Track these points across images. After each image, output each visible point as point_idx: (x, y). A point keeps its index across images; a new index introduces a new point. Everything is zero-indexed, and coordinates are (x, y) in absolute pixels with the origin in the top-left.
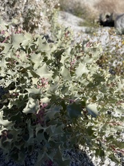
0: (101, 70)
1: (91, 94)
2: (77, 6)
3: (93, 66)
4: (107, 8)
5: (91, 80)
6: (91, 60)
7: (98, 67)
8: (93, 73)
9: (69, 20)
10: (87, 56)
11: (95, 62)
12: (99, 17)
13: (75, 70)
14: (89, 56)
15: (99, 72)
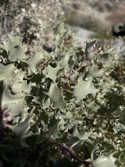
0: (118, 85)
1: (104, 125)
2: (88, 20)
3: (105, 81)
4: (118, 20)
5: (103, 102)
6: (101, 72)
7: (113, 82)
8: (105, 91)
9: (79, 33)
10: (94, 66)
11: (107, 74)
12: (111, 29)
13: (72, 90)
14: (96, 66)
15: (116, 89)
